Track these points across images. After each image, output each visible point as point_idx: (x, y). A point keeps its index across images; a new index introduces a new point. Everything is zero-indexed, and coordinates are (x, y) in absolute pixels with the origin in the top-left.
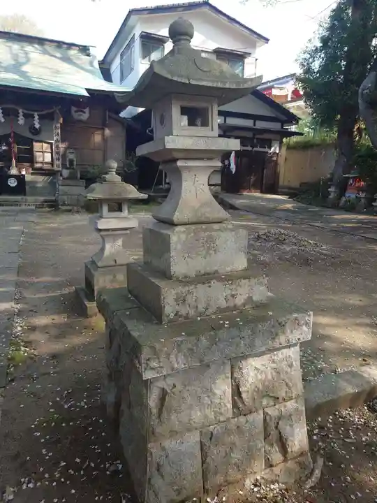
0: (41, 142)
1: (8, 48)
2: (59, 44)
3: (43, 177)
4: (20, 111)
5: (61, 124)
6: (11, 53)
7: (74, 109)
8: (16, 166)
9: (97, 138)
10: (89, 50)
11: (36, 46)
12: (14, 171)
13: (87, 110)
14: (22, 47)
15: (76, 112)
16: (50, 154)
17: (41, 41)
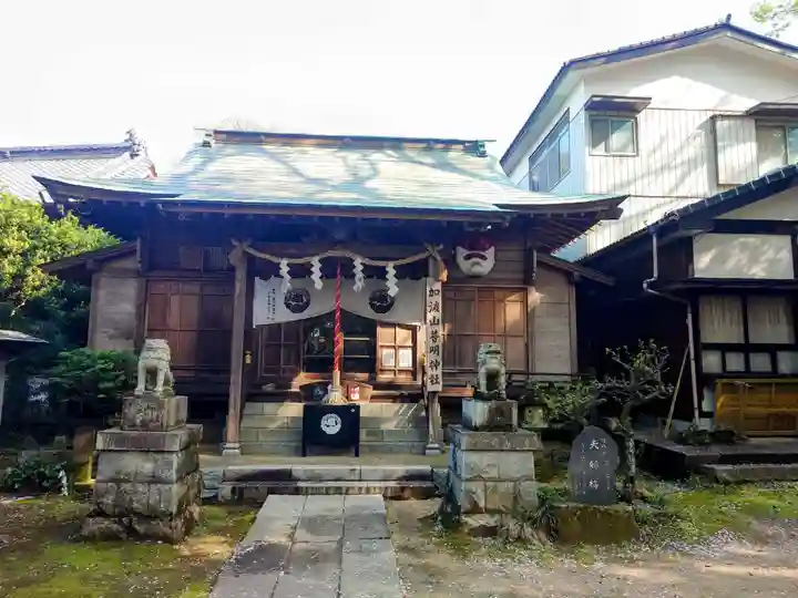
0: (393, 325)
1: (340, 160)
2: (429, 145)
3: (396, 406)
4: (358, 263)
5: (443, 283)
6: (347, 166)
7: (461, 252)
8: (341, 384)
9: (512, 311)
10: (483, 146)
11: (390, 152)
12: (336, 397)
13: (490, 253)
14: (365, 156)
15: (468, 257)
16: (410, 351)
17: (396, 143)
